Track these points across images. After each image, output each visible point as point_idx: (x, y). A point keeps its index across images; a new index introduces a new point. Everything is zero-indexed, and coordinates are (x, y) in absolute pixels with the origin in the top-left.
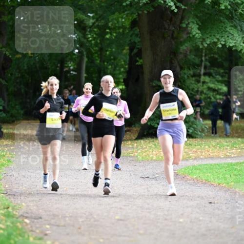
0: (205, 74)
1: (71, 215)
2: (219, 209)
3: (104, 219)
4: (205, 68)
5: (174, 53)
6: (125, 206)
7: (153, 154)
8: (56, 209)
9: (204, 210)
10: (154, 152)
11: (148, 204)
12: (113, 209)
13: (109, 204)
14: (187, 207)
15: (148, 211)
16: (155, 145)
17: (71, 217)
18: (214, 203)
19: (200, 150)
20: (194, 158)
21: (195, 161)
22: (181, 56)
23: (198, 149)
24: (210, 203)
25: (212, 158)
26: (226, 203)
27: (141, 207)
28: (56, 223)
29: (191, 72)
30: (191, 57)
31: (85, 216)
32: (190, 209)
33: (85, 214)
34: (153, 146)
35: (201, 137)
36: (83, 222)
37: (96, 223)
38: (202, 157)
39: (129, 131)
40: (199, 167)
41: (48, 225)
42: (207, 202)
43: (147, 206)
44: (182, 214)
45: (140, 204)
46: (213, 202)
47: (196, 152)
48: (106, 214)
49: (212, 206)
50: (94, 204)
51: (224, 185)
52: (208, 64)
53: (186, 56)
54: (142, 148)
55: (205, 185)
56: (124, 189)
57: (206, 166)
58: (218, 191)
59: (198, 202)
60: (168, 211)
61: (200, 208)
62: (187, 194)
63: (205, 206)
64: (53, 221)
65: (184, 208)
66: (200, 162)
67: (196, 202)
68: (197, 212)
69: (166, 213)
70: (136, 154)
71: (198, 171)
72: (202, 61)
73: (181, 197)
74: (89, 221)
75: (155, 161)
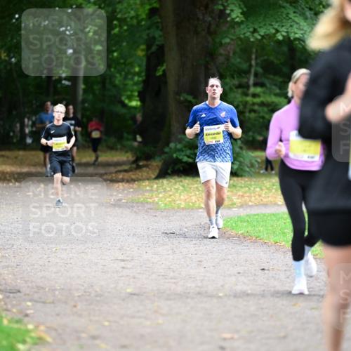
0: (256, 85)
1: (62, 287)
2: (275, 279)
3: (109, 292)
4: (256, 75)
5: (211, 55)
6: (140, 273)
7: (180, 200)
8: (42, 278)
9: (254, 279)
10: (182, 197)
11: (174, 272)
12: (123, 278)
13: (117, 271)
14: (230, 275)
15: (173, 281)
16: (183, 186)
17: (63, 289)
18: (268, 270)
19: (248, 194)
20: (239, 205)
21: (241, 210)
22: (221, 59)
23: (245, 193)
24: (263, 269)
25: (265, 205)
26: (286, 270)
27: (163, 276)
28: (40, 298)
29: (236, 82)
30: (236, 61)
31: (83, 288)
32: (233, 279)
33: (83, 286)
34: (181, 188)
35: (251, 175)
36: (79, 296)
37: (98, 298)
38: (250, 204)
39: (146, 166)
40: (247, 218)
41: (30, 301)
42: (258, 268)
43: (172, 274)
44: (222, 286)
45: (161, 271)
46: (266, 268)
47: (243, 196)
48: (113, 286)
49: (265, 274)
50: (95, 271)
51: (283, 243)
52: (260, 70)
53: (228, 59)
54: (165, 191)
55: (256, 244)
56: (138, 249)
57: (257, 217)
58: (274, 253)
59: (246, 268)
60: (202, 281)
61: (248, 276)
62: (230, 257)
63: (255, 275)
64: (36, 296)
65: (225, 276)
66: (248, 211)
67: (242, 268)
68: (244, 283)
69: (200, 284)
70: (156, 199)
71: (245, 224)
72: (251, 66)
73: (222, 260)
74: (89, 295)
75: (183, 209)
